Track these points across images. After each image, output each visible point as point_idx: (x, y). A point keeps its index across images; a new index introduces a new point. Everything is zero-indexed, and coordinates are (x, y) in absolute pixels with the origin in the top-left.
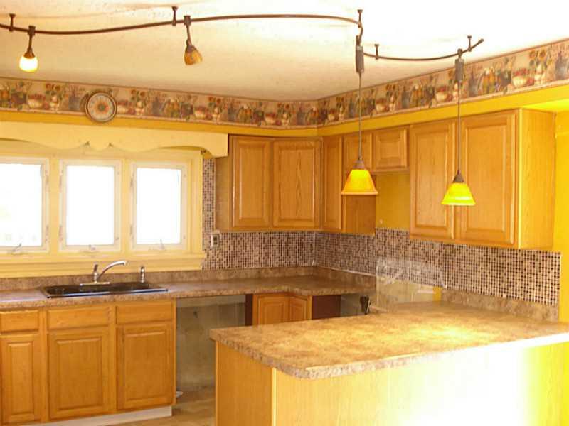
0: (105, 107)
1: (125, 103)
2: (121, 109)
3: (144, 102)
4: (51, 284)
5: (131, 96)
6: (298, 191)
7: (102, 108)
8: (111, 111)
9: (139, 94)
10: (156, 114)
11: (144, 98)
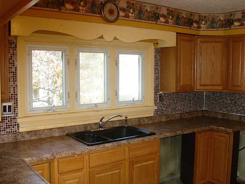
0: (113, 11)
1: (123, 10)
2: (122, 14)
3: (134, 10)
4: (73, 131)
5: (127, 5)
6: (213, 68)
7: (111, 12)
8: (116, 14)
9: (131, 5)
10: (140, 18)
11: (134, 7)
